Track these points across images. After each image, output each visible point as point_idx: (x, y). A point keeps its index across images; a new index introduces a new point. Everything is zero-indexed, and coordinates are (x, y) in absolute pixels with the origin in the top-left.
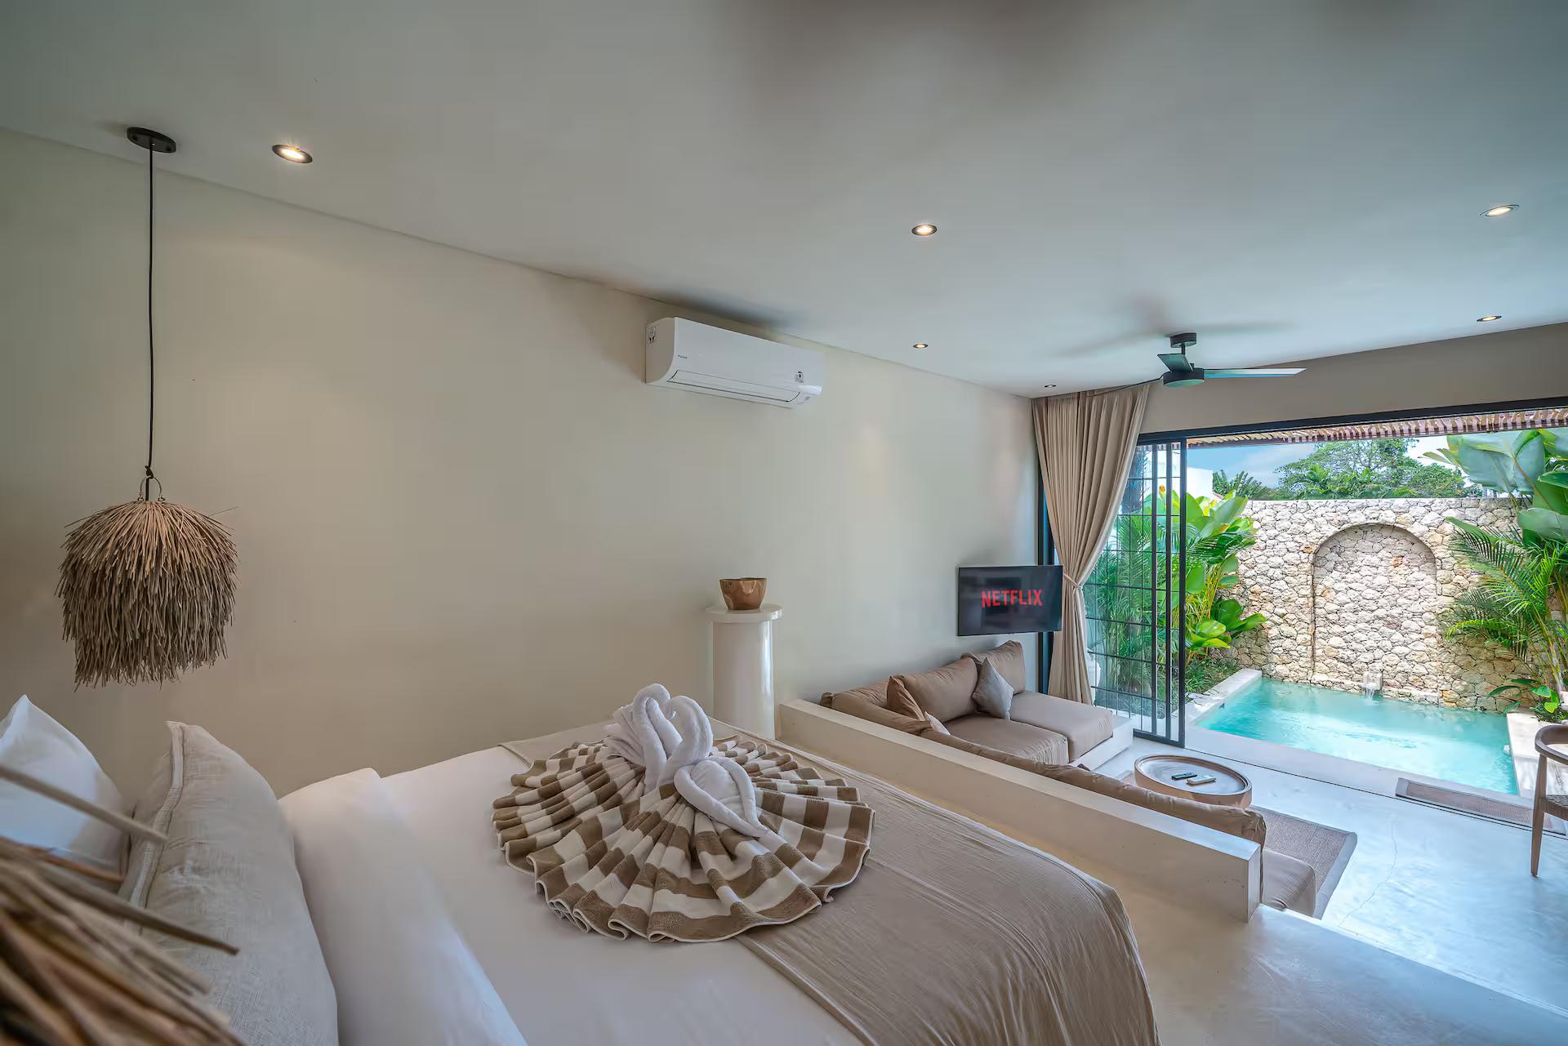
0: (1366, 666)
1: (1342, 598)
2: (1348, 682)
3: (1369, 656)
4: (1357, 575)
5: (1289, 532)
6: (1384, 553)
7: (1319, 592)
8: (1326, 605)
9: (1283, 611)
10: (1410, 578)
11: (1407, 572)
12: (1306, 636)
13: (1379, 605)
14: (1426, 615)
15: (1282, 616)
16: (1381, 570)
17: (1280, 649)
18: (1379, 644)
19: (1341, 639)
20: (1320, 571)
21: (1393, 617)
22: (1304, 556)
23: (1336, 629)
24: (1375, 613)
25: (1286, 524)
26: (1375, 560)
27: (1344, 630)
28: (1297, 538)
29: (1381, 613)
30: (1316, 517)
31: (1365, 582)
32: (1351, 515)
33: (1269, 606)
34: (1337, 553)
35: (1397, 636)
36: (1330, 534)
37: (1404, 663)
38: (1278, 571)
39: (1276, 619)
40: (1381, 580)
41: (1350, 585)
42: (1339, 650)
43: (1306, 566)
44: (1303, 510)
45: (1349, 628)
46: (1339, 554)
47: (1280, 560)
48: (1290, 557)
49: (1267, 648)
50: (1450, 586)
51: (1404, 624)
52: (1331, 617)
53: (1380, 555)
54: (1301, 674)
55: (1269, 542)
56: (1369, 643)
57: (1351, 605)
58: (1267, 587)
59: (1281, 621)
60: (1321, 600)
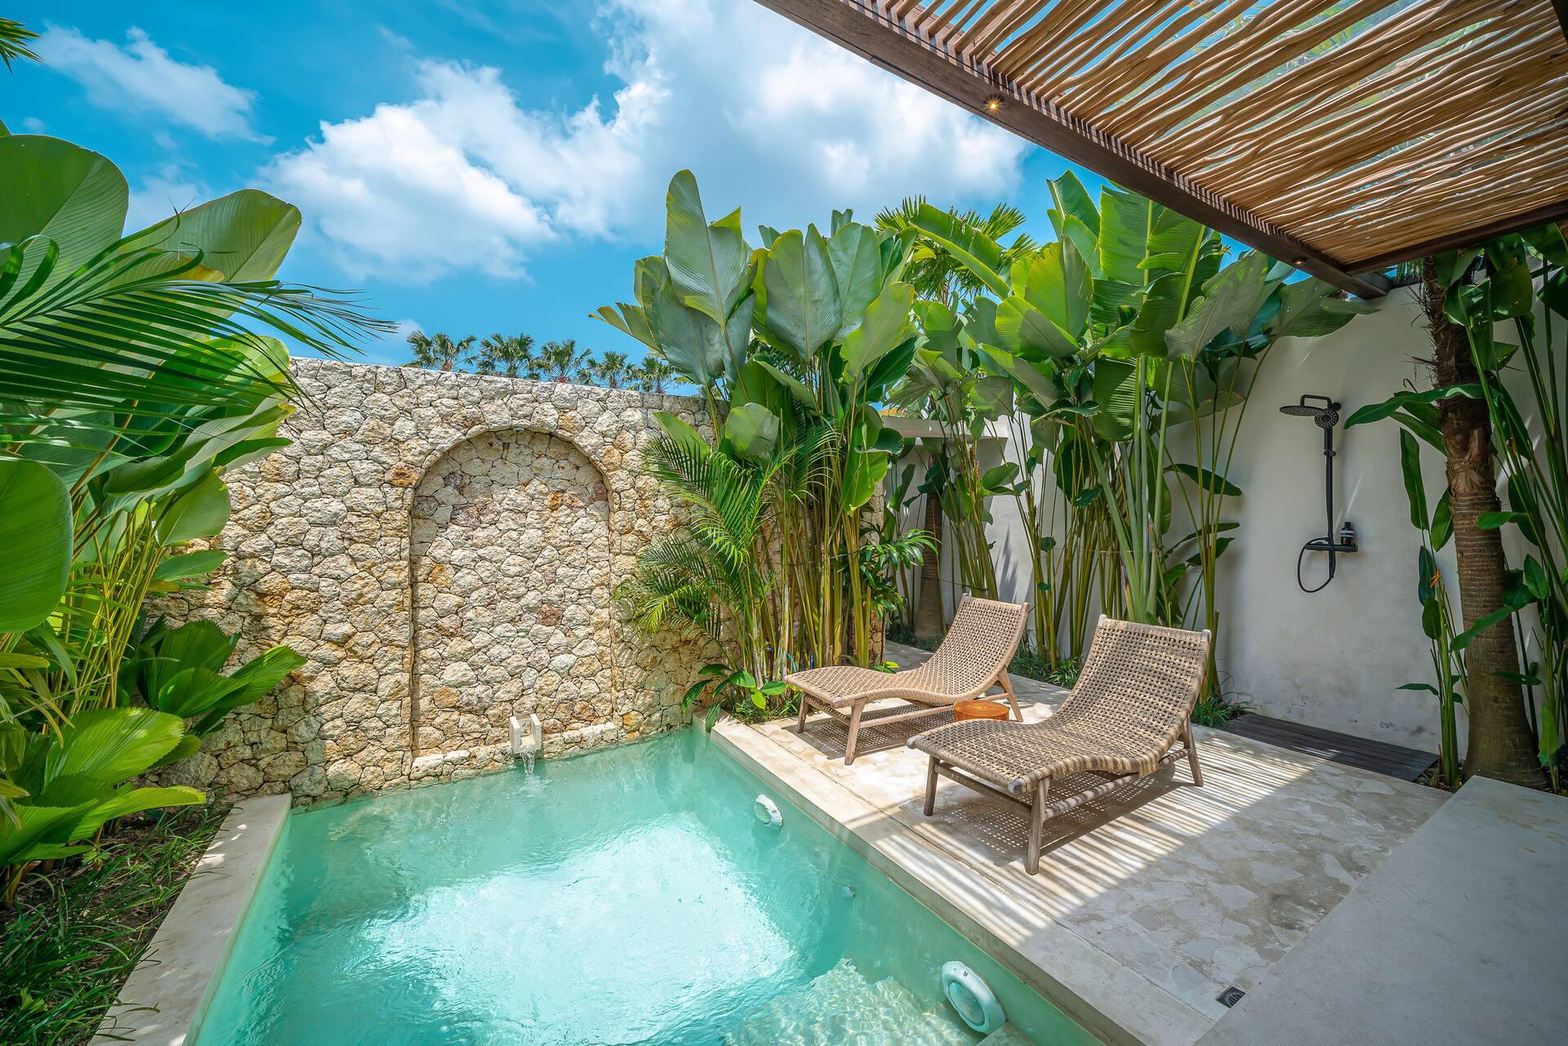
0: (508, 706)
1: (467, 578)
2: (482, 751)
4: (492, 531)
5: (358, 437)
6: (536, 486)
7: (421, 573)
8: (439, 600)
9: (346, 628)
10: (574, 528)
11: (569, 519)
13: (530, 584)
14: (597, 591)
15: (342, 642)
16: (532, 517)
17: (340, 722)
18: (530, 659)
19: (465, 665)
20: (425, 530)
21: (551, 603)
22: (393, 493)
23: (457, 646)
24: (523, 601)
25: (349, 418)
26: (521, 499)
27: (469, 645)
28: (377, 451)
29: (531, 598)
30: (418, 405)
31: (508, 543)
32: (489, 407)
33: (309, 623)
34: (456, 487)
35: (558, 638)
36: (447, 444)
37: (568, 684)
38: (332, 534)
39: (326, 650)
40: (533, 536)
41: (481, 552)
42: (462, 689)
43: (395, 517)
44: (389, 389)
45: (481, 639)
46: (460, 490)
47: (336, 506)
48: (363, 496)
49: (303, 729)
50: (631, 537)
51: (567, 614)
52: (446, 622)
53: (530, 489)
54: (389, 768)
55: (306, 460)
56: (514, 661)
57: (484, 590)
58: (304, 576)
59: (340, 653)
60: (422, 590)
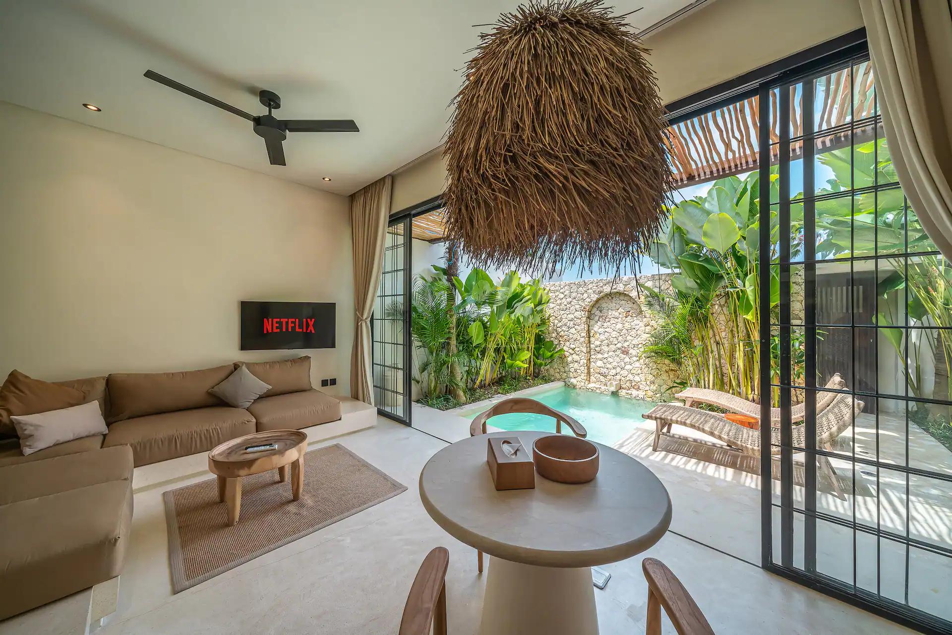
0: (612, 377)
1: (602, 337)
2: (603, 388)
3: (613, 372)
4: (609, 323)
5: (576, 299)
6: (621, 310)
7: (591, 334)
8: (595, 342)
9: (574, 346)
10: (632, 324)
11: (631, 321)
12: (583, 360)
13: (619, 341)
14: (640, 346)
15: (573, 349)
16: (620, 319)
17: (573, 369)
18: (619, 364)
19: (602, 362)
20: (592, 322)
21: (625, 348)
22: (583, 313)
23: (600, 356)
24: (617, 346)
25: (574, 295)
26: (617, 314)
27: (603, 356)
28: (580, 303)
29: (619, 345)
30: (588, 289)
31: (612, 327)
32: (605, 287)
33: (568, 344)
34: (600, 311)
35: (627, 360)
36: (595, 299)
37: (630, 375)
38: (572, 323)
39: (571, 351)
40: (619, 326)
41: (606, 330)
42: (601, 368)
43: (584, 319)
44: (582, 286)
45: (606, 355)
46: (601, 311)
47: (572, 316)
48: (577, 314)
49: (567, 369)
50: (649, 327)
51: (630, 352)
52: (597, 349)
53: (619, 311)
54: (583, 384)
55: (568, 305)
56: (615, 364)
57: (606, 341)
58: (567, 333)
59: (573, 352)
60: (592, 339)
